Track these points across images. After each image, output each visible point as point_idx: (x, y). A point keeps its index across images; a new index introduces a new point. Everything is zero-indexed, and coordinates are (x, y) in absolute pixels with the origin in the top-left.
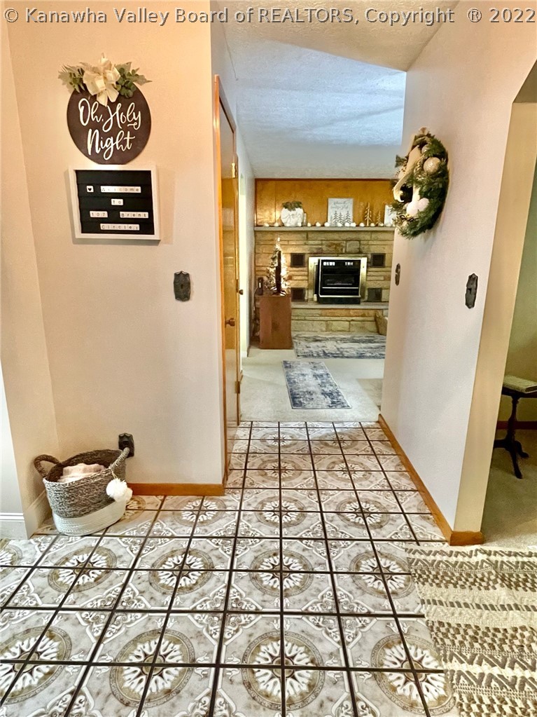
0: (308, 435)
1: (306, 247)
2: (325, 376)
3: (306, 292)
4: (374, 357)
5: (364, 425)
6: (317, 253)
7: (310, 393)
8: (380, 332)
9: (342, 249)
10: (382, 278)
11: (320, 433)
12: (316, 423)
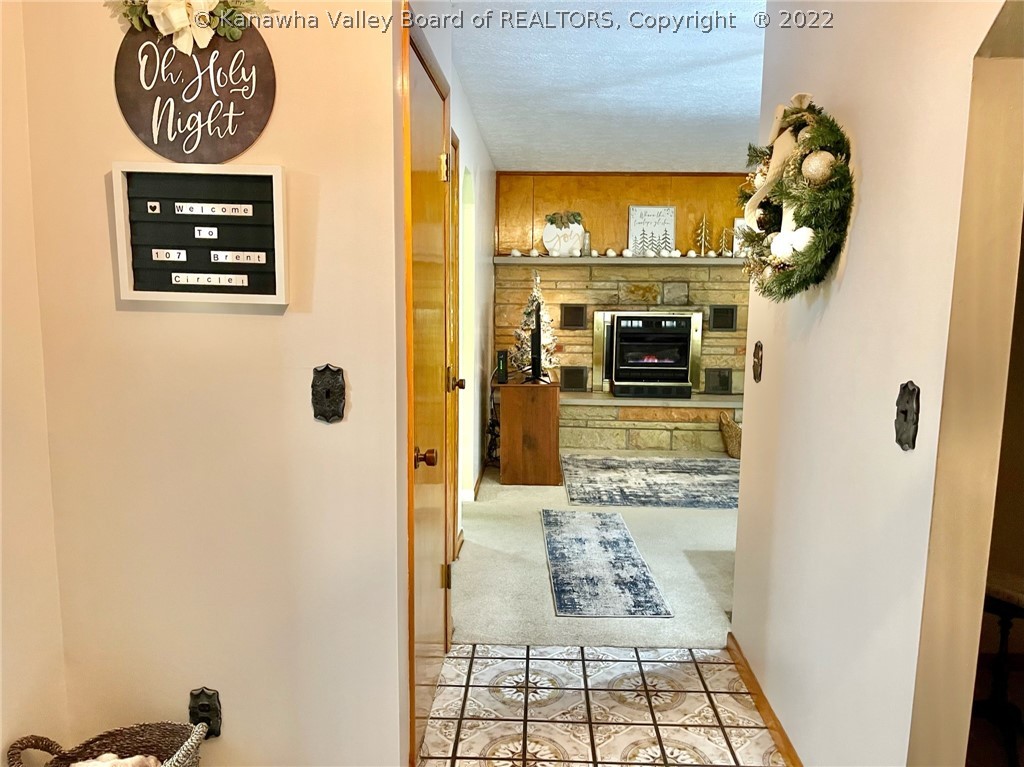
0: (585, 677)
1: (589, 292)
2: (623, 545)
3: (590, 374)
4: (718, 504)
5: (699, 654)
6: (608, 305)
7: (592, 581)
8: (730, 452)
9: (655, 298)
10: (732, 351)
11: (610, 673)
12: (603, 650)
